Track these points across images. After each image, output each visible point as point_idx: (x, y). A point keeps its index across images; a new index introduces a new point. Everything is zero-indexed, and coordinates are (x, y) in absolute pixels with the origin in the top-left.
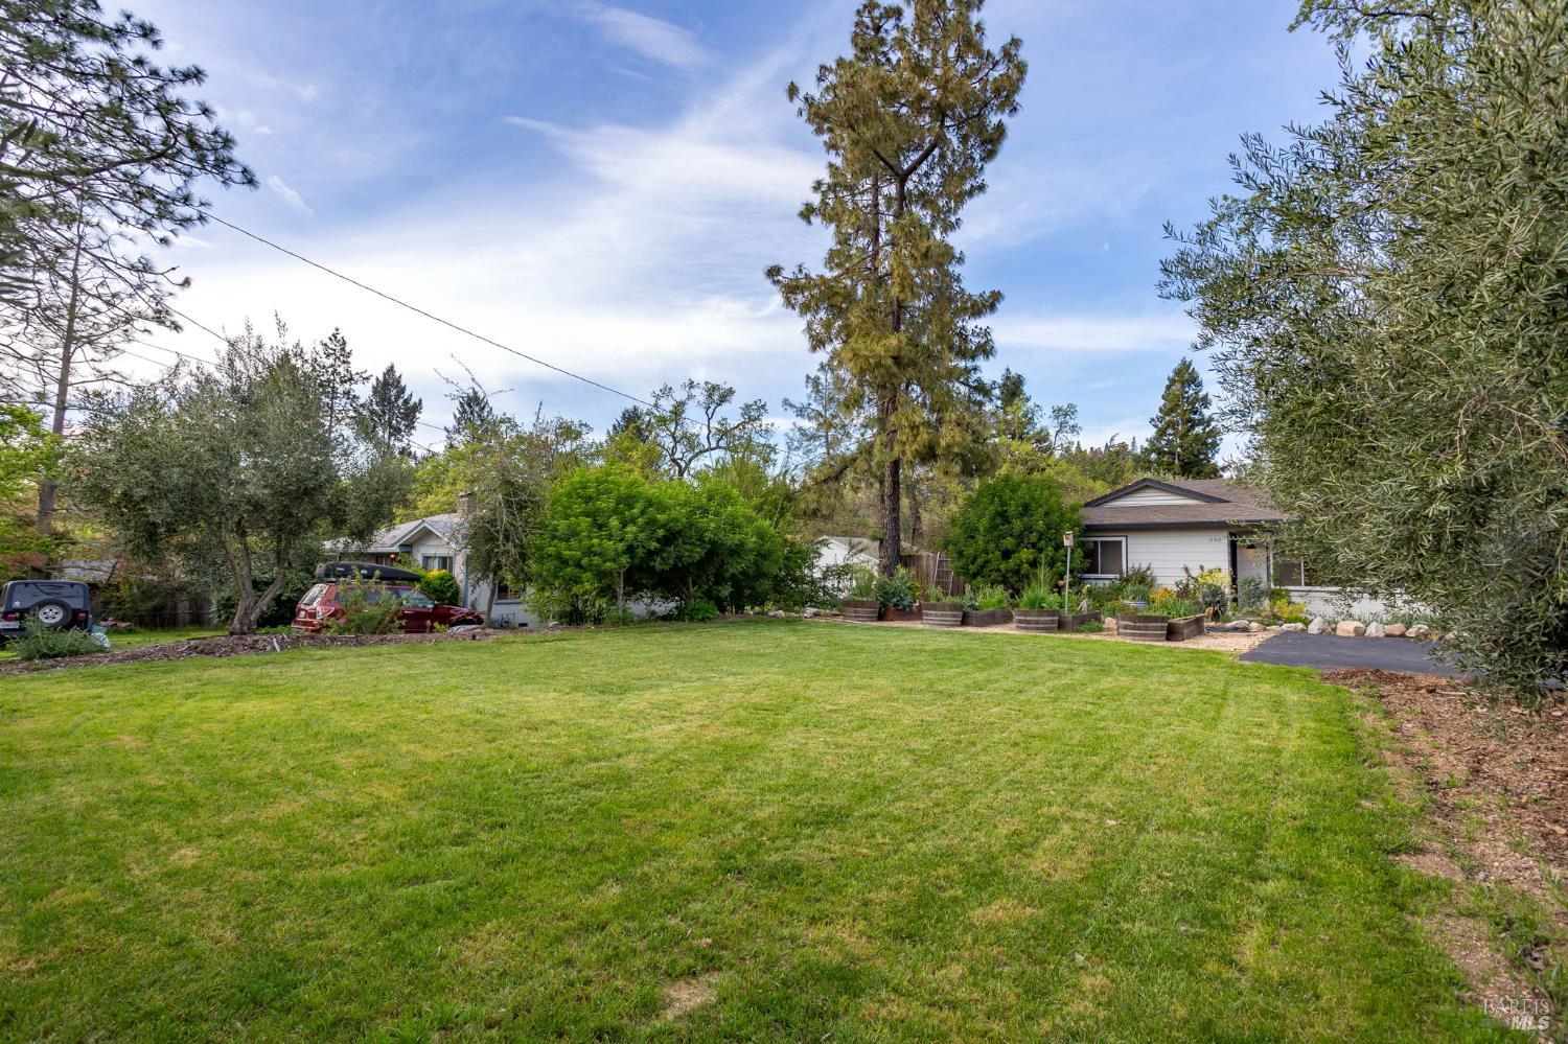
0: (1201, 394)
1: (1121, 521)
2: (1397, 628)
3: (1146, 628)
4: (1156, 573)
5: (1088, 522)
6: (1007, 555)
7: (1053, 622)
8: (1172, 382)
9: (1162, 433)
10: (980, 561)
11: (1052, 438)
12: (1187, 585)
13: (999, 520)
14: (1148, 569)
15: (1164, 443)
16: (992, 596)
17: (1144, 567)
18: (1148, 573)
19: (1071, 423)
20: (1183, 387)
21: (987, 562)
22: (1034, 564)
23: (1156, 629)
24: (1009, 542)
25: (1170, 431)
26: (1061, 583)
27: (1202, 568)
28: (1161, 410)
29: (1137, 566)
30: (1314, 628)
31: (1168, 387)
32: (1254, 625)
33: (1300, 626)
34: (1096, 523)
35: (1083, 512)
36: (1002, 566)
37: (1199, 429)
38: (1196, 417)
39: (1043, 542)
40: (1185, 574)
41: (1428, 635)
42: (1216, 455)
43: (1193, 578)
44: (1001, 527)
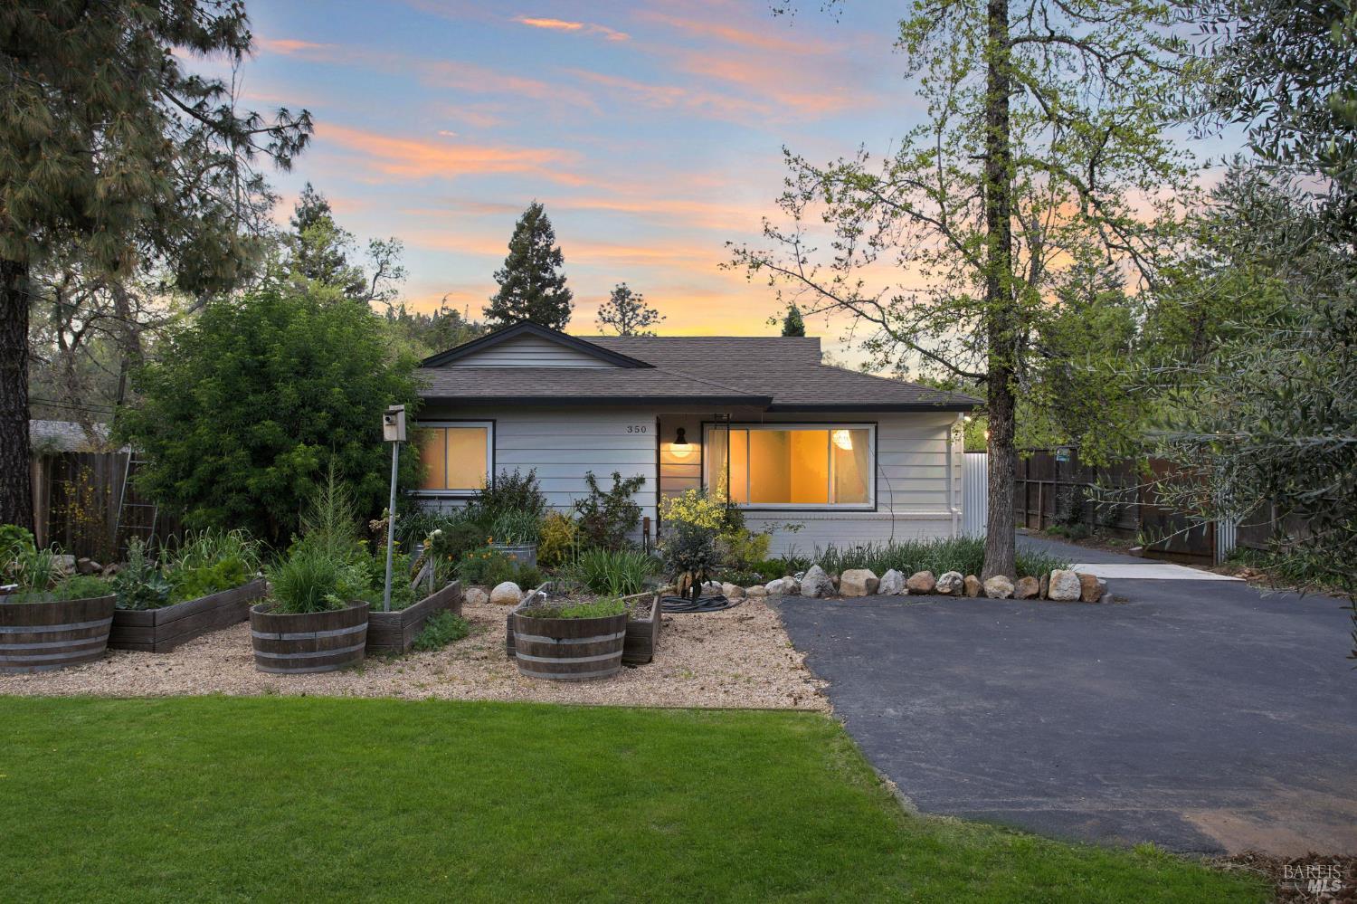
0: (553, 248)
1: (487, 392)
2: (922, 579)
3: (585, 651)
4: (543, 487)
5: (429, 394)
6: (264, 455)
7: (352, 639)
8: (521, 227)
9: (506, 292)
10: (202, 470)
11: (369, 284)
12: (595, 506)
13: (244, 383)
14: (530, 479)
15: (509, 305)
17: (524, 474)
18: (532, 485)
19: (395, 264)
20: (533, 236)
21: (218, 472)
22: (318, 476)
23: (605, 649)
24: (268, 430)
25: (517, 291)
26: (375, 524)
27: (617, 476)
28: (507, 263)
29: (510, 475)
31: (516, 235)
33: (790, 582)
34: (442, 394)
35: (419, 375)
36: (252, 481)
37: (549, 291)
38: (547, 275)
39: (340, 430)
40: (589, 489)
41: (964, 587)
42: (567, 324)
43: (602, 495)
44: (251, 398)
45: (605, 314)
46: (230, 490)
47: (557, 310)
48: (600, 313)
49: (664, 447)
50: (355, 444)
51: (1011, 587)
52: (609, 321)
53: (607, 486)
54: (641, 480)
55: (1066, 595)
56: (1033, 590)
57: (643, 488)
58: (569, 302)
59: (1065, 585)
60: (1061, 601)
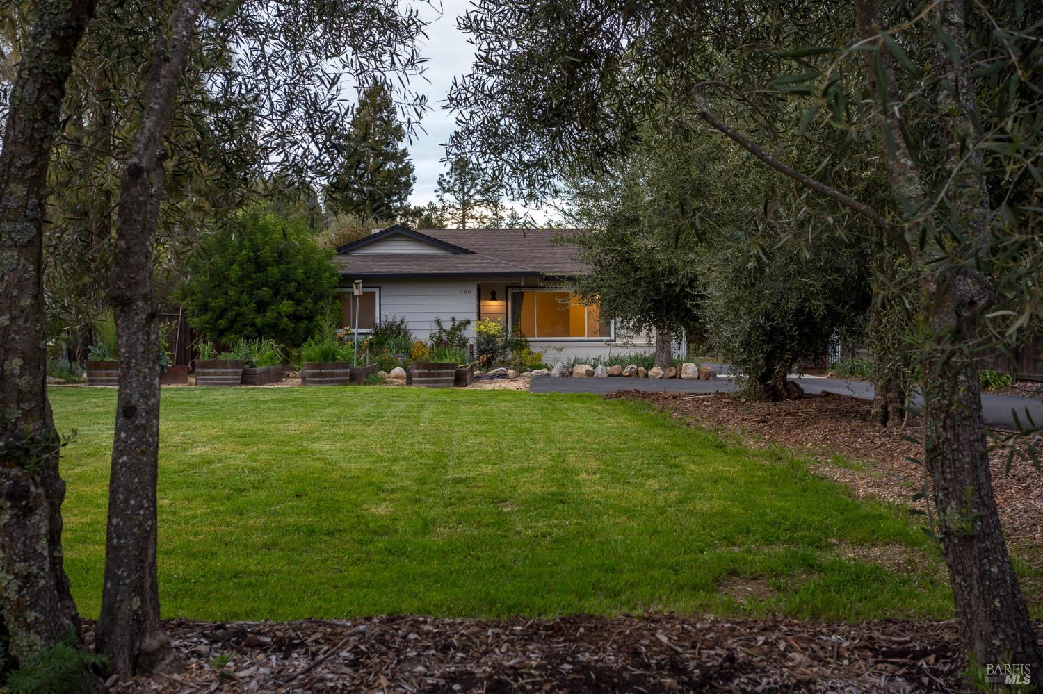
0: (394, 124)
2: (616, 369)
3: (439, 375)
4: (410, 326)
6: (262, 307)
7: (346, 374)
10: (230, 314)
12: (441, 337)
13: (252, 268)
14: (402, 322)
16: (265, 352)
17: (398, 320)
18: (403, 325)
21: (238, 315)
23: (447, 375)
27: (454, 319)
29: (390, 319)
30: (555, 372)
32: (511, 372)
33: (545, 371)
34: (350, 272)
36: (259, 320)
38: (389, 150)
39: (301, 293)
40: (438, 328)
41: (637, 373)
42: (409, 197)
43: (445, 331)
44: (254, 276)
45: (445, 184)
46: (245, 325)
47: (399, 183)
48: (440, 183)
49: (482, 303)
50: (310, 300)
51: (662, 373)
52: (449, 190)
53: (448, 326)
54: (468, 322)
55: (690, 376)
56: (672, 374)
57: (469, 327)
58: (411, 175)
59: (689, 371)
60: (687, 379)
